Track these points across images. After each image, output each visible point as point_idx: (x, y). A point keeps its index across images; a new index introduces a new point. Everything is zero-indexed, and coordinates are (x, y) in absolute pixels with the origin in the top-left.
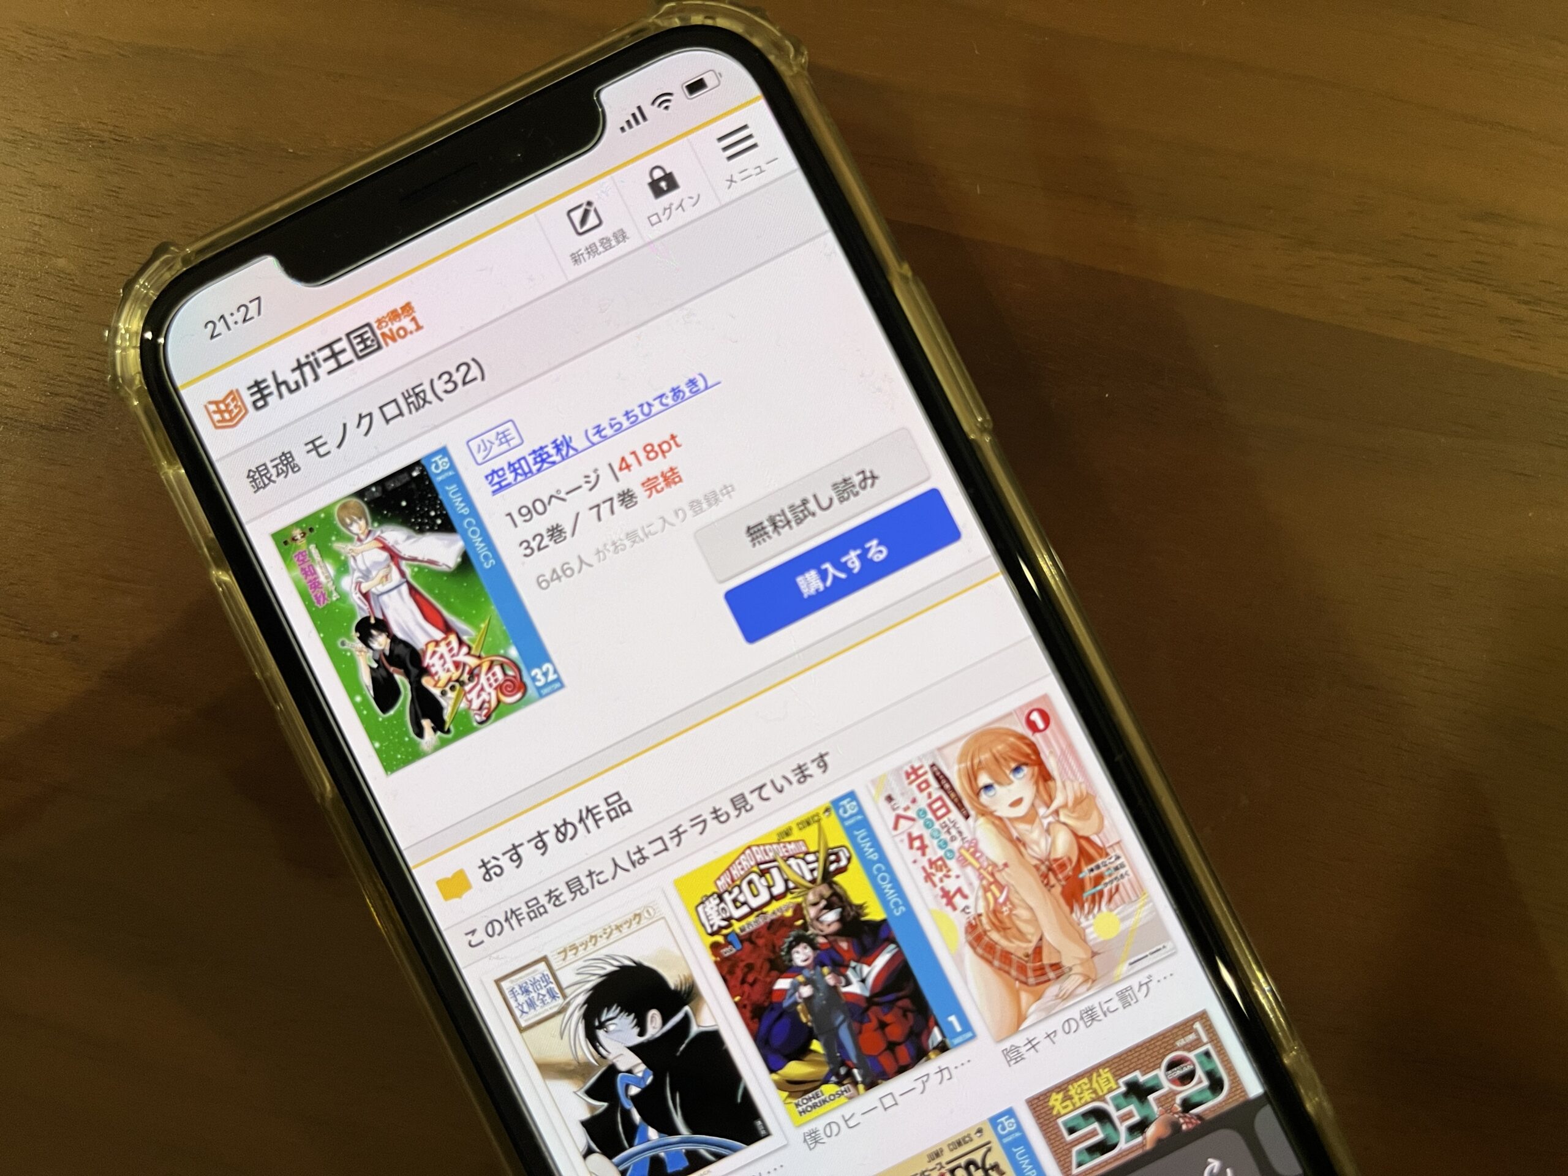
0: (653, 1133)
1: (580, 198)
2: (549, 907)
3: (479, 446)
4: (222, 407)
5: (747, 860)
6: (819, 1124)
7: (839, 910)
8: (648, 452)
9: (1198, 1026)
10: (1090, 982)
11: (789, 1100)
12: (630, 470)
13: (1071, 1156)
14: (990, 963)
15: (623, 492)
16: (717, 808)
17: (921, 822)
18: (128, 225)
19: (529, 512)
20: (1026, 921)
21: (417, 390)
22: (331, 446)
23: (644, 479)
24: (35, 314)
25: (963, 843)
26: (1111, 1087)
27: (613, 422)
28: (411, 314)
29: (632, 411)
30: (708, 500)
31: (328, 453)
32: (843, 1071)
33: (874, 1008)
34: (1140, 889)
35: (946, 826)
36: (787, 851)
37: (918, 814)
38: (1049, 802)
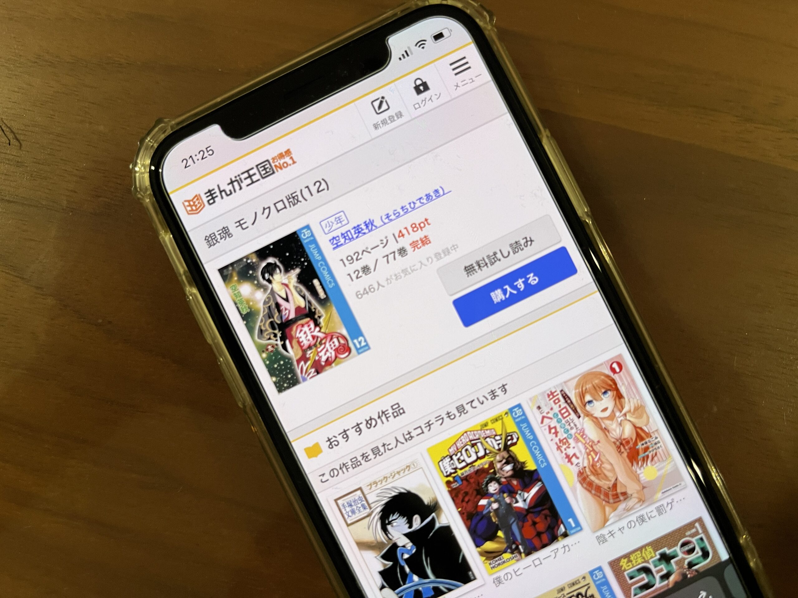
0: (416, 578)
1: (378, 95)
2: (363, 462)
3: (326, 225)
4: (192, 203)
5: (465, 439)
6: (502, 574)
7: (512, 464)
8: (413, 228)
9: (697, 525)
10: (642, 502)
11: (486, 561)
12: (404, 237)
13: (631, 591)
14: (590, 492)
15: (400, 248)
16: (449, 412)
17: (556, 420)
19: (351, 259)
20: (608, 471)
21: (294, 195)
22: (249, 223)
23: (411, 242)
24: (87, 155)
25: (577, 431)
26: (652, 556)
27: (395, 212)
28: (290, 155)
29: (405, 206)
30: (444, 253)
31: (247, 227)
32: (514, 547)
33: (530, 515)
34: (668, 454)
35: (568, 422)
36: (485, 434)
37: (554, 416)
38: (621, 409)
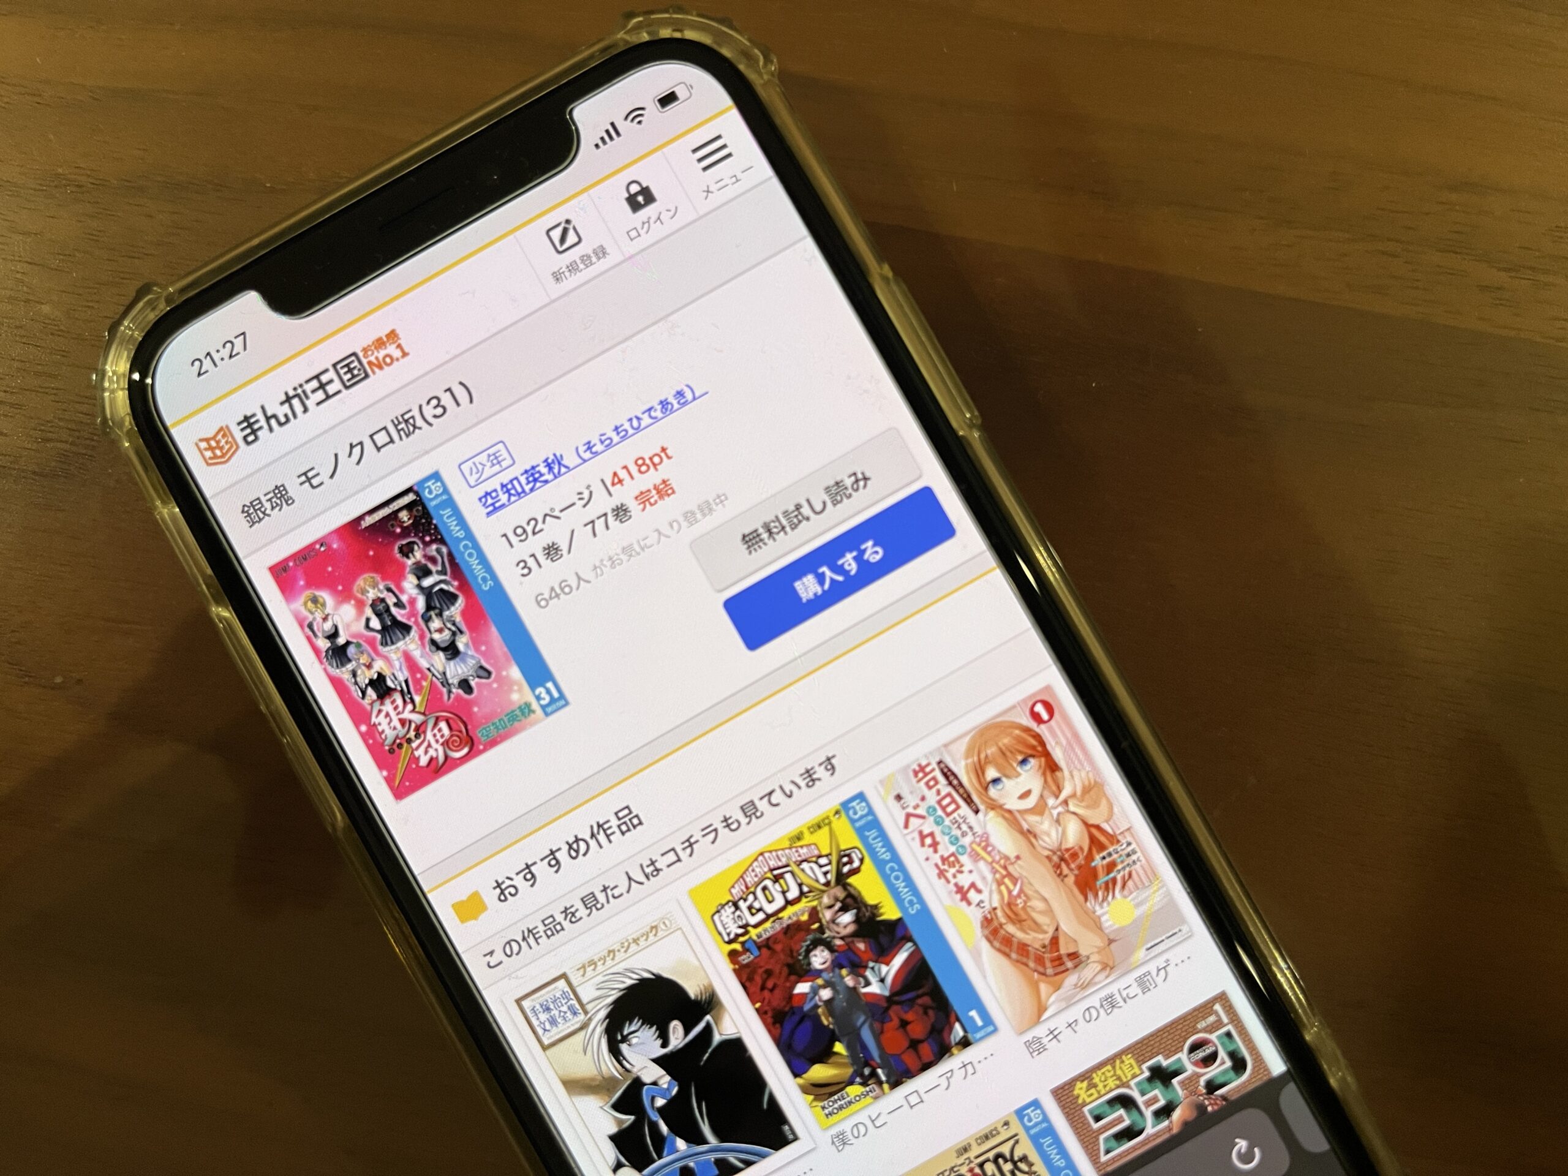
1: (558, 216)
2: (566, 924)
3: (471, 469)
4: (213, 443)
5: (761, 867)
6: (847, 1126)
7: (855, 911)
8: (640, 466)
9: (1217, 1007)
11: (815, 1104)
12: (622, 485)
13: (1099, 1144)
14: (1007, 955)
15: (617, 507)
16: (728, 816)
17: (932, 819)
18: (110, 268)
19: (521, 533)
20: (1040, 912)
21: (406, 417)
22: (324, 476)
23: (637, 493)
24: (22, 361)
26: (1135, 1073)
27: (603, 438)
29: (622, 425)
30: (702, 511)
31: (322, 484)
32: (867, 1071)
33: (895, 1008)
34: (1153, 874)
35: (956, 822)
36: (799, 856)
37: (928, 812)
38: (1057, 793)
